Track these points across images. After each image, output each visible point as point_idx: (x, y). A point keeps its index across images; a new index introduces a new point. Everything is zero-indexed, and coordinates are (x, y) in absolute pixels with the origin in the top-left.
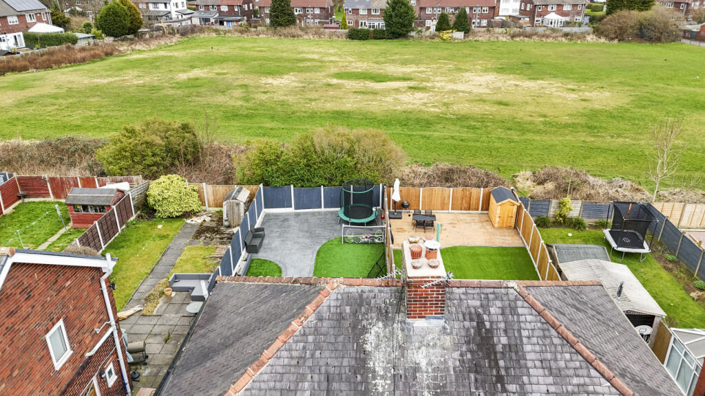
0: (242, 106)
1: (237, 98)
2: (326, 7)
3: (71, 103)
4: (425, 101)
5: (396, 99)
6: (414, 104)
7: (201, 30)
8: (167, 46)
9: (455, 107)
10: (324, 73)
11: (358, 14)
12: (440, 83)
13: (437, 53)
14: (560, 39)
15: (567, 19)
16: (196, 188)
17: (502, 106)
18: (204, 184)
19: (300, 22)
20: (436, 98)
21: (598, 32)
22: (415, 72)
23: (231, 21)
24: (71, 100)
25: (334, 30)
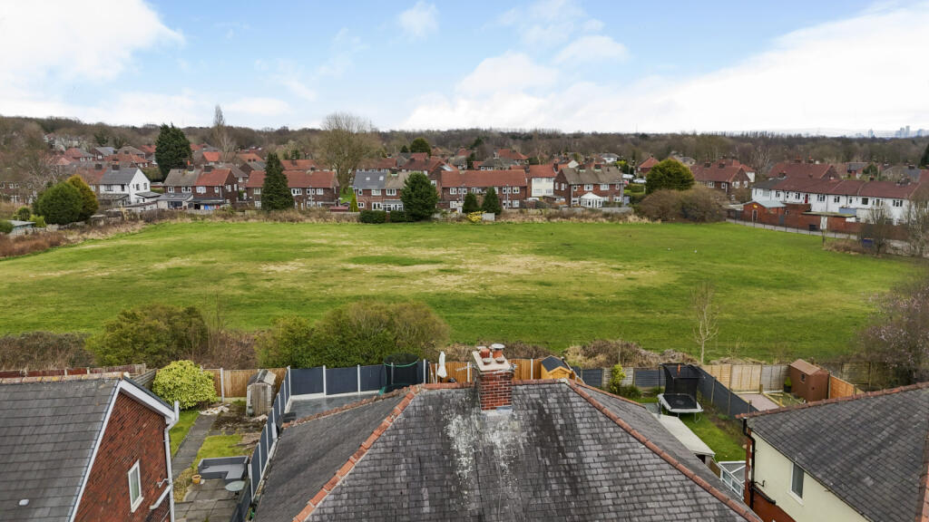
0: (243, 295)
1: (235, 287)
2: (331, 187)
3: (18, 300)
4: (460, 283)
5: (425, 282)
6: (447, 287)
7: (172, 216)
8: (128, 234)
9: (493, 289)
10: (337, 259)
11: (370, 195)
12: (473, 264)
13: (467, 236)
14: (600, 219)
15: (606, 199)
16: (212, 374)
17: (544, 287)
18: (222, 369)
19: (299, 204)
20: (472, 280)
21: (640, 213)
22: (444, 255)
23: (210, 205)
24: (18, 297)
25: (342, 213)
